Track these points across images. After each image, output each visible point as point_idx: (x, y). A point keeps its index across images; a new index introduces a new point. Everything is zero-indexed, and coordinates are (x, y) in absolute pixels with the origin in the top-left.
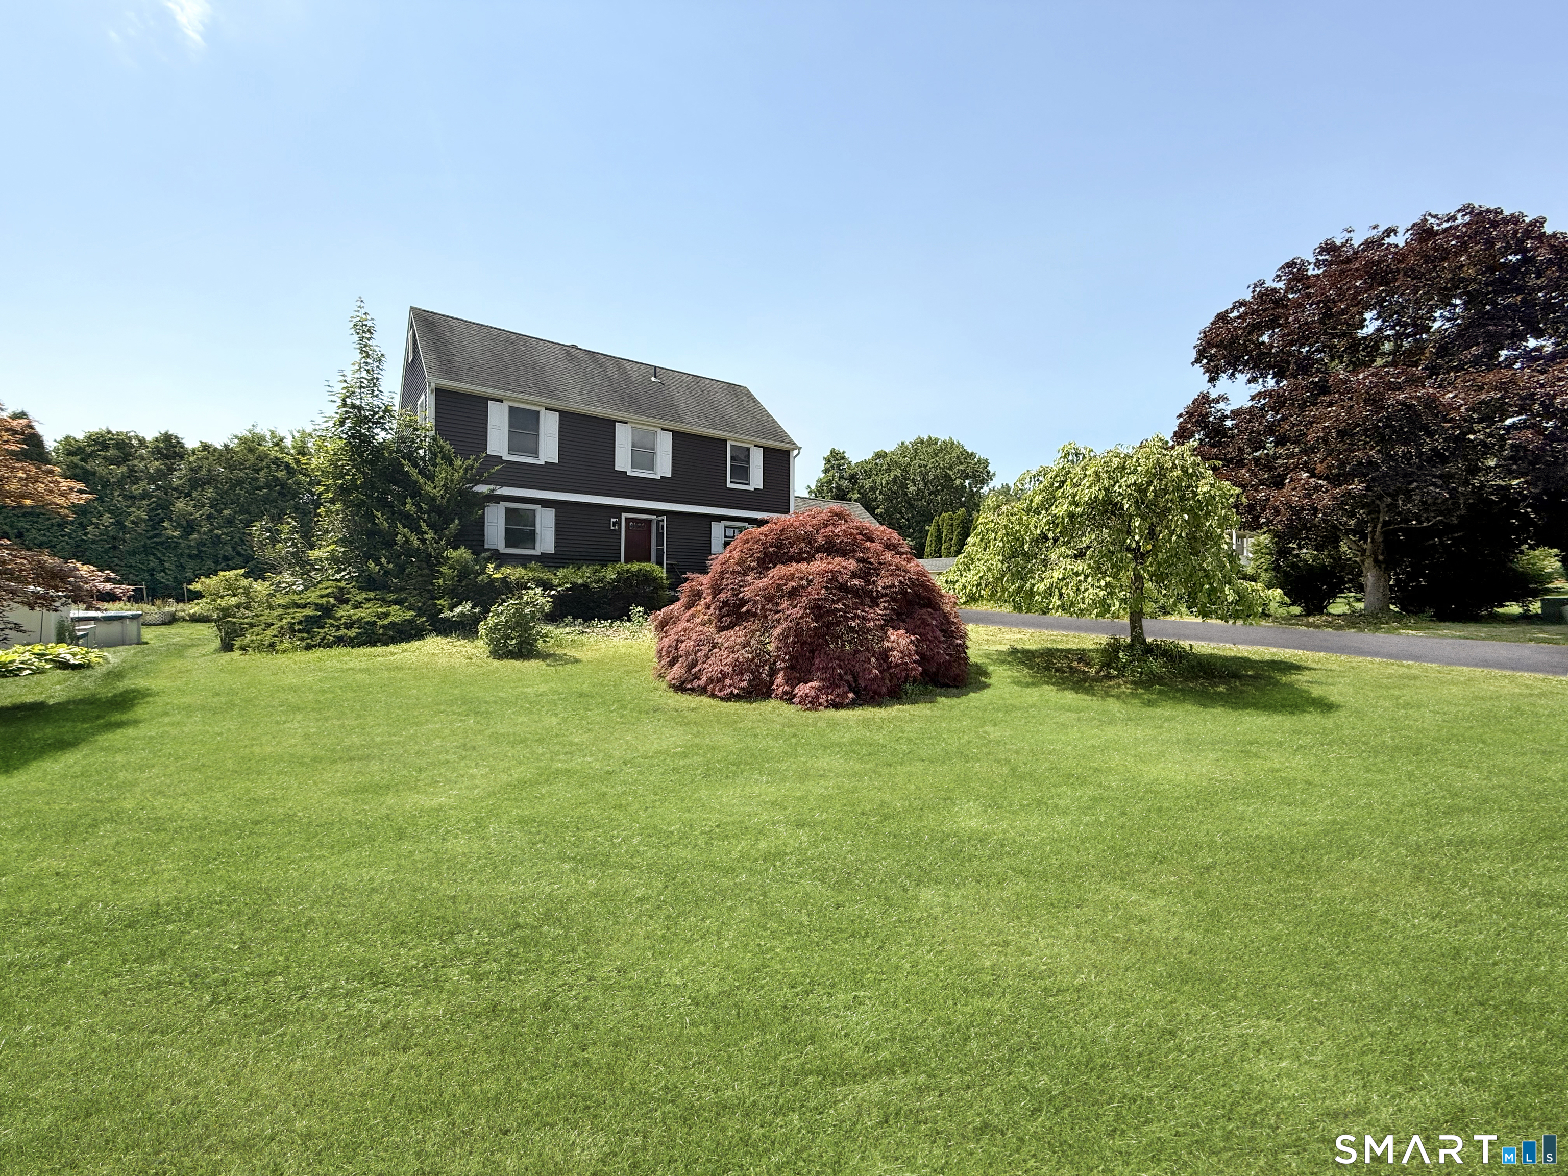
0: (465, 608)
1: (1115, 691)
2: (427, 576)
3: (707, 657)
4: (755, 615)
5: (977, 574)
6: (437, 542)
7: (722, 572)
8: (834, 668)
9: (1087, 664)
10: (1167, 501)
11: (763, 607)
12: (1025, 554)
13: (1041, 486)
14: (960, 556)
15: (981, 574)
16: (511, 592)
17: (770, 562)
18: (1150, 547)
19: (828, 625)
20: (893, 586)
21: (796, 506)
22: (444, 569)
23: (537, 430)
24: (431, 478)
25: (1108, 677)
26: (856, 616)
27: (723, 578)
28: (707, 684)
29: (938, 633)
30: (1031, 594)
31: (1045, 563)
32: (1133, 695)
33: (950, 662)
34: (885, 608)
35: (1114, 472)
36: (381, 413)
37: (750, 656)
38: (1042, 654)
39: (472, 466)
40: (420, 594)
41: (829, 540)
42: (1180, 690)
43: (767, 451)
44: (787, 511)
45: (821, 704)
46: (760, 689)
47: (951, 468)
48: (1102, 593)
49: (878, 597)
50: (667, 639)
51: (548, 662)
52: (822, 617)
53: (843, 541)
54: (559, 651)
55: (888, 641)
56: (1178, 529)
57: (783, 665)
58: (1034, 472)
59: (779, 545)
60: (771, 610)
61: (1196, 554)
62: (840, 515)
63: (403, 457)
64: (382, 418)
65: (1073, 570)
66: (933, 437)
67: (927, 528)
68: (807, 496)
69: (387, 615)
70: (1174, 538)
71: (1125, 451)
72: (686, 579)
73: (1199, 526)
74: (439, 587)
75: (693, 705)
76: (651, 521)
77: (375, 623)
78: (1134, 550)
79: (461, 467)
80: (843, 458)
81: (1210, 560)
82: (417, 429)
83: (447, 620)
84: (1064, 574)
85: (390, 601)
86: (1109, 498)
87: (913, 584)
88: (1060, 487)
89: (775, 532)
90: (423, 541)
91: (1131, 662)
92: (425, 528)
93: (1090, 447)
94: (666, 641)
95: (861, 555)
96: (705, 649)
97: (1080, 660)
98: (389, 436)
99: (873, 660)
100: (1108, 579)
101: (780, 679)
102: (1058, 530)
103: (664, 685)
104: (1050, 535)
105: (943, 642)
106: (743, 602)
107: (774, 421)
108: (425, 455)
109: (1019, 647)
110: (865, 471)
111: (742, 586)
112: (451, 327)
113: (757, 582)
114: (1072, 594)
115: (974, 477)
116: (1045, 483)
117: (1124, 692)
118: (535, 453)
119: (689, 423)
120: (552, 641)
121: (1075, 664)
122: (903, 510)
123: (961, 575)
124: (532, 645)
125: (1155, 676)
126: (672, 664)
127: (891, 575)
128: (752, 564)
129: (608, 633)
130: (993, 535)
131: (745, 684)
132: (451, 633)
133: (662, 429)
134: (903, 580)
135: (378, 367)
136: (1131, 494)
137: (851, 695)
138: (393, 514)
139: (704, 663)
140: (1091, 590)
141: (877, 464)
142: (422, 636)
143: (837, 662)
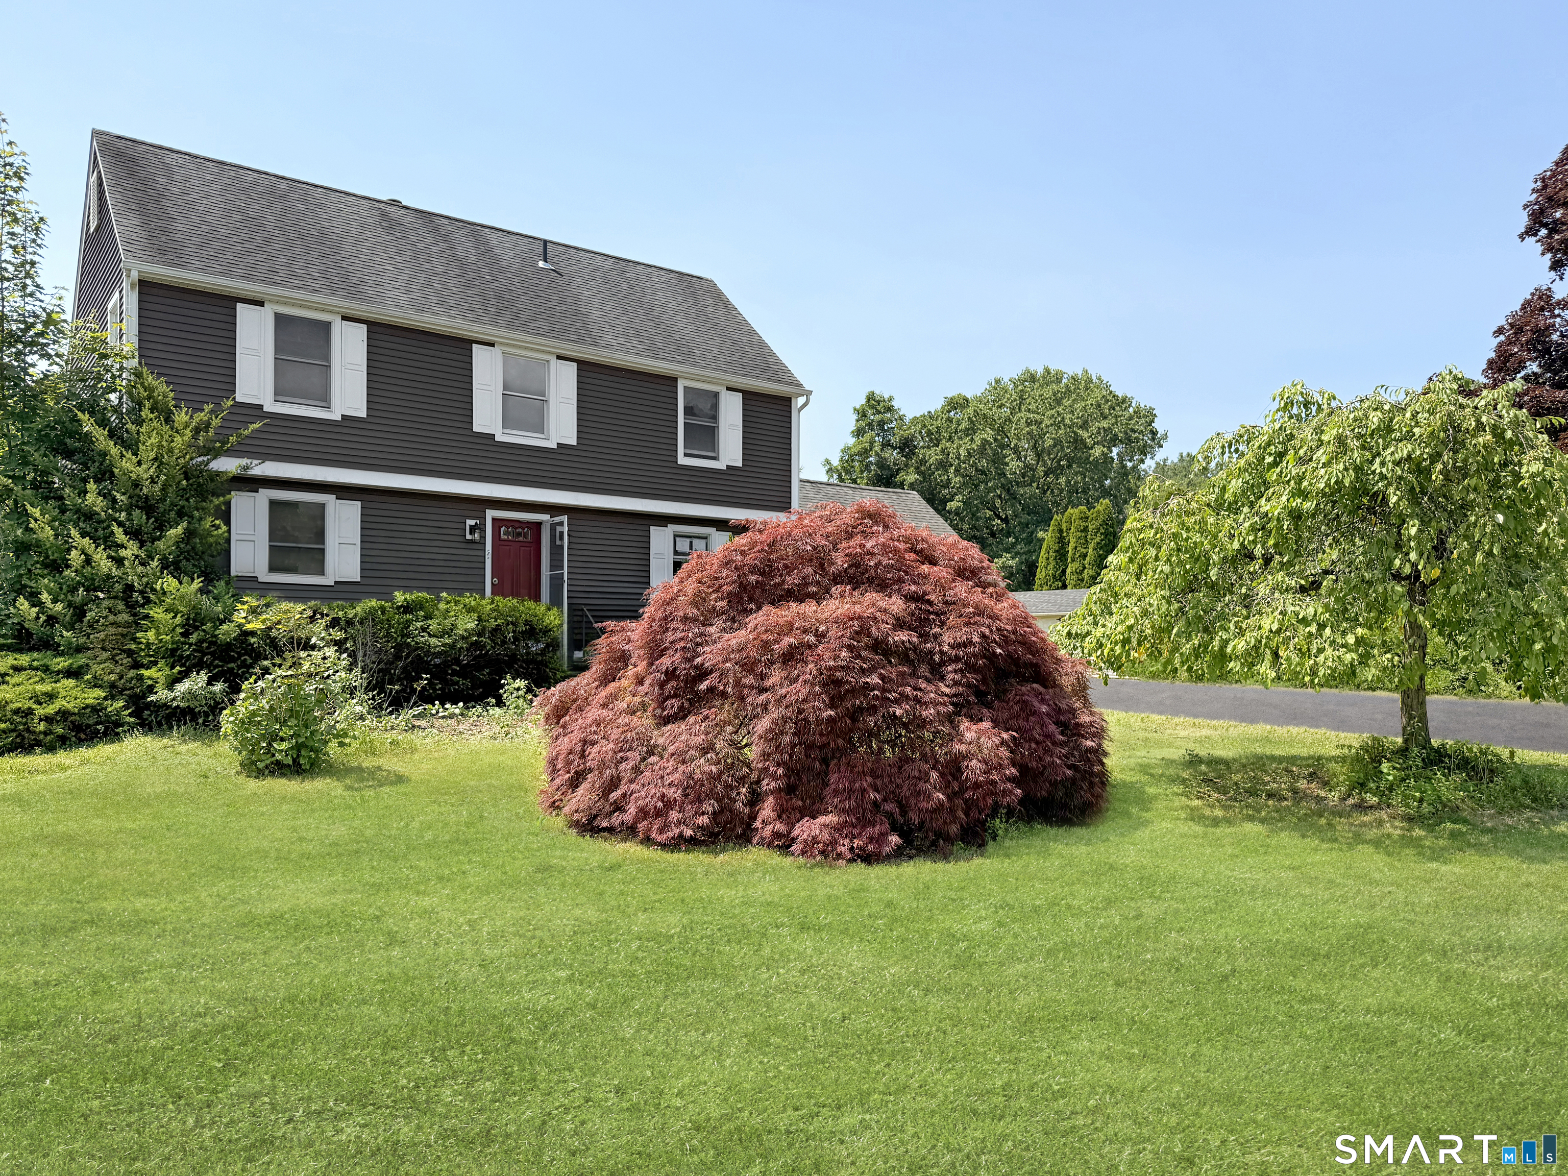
0: (197, 682)
1: (1373, 833)
2: (127, 625)
3: (637, 770)
4: (724, 695)
5: (1122, 622)
6: (143, 564)
7: (665, 618)
8: (863, 791)
9: (1325, 784)
10: (1467, 489)
11: (737, 683)
12: (1213, 586)
13: (1242, 462)
14: (1093, 589)
15: (1131, 621)
16: (280, 653)
17: (751, 599)
18: (1436, 573)
19: (855, 714)
20: (970, 643)
21: (804, 499)
22: (157, 613)
23: (327, 356)
24: (131, 445)
25: (1362, 807)
26: (904, 697)
27: (667, 629)
28: (637, 820)
29: (1052, 728)
30: (1222, 657)
31: (1247, 601)
32: (1407, 841)
33: (1073, 781)
34: (956, 683)
35: (1372, 435)
36: (39, 327)
37: (714, 769)
38: (1244, 766)
39: (208, 425)
40: (113, 658)
41: (856, 563)
42: (1490, 831)
43: (750, 398)
44: (785, 506)
45: (840, 856)
46: (733, 830)
47: (1085, 426)
48: (1348, 657)
49: (942, 663)
50: (566, 739)
51: (348, 782)
52: (842, 698)
53: (880, 563)
54: (368, 763)
55: (961, 741)
56: (1485, 541)
57: (773, 785)
58: (1229, 437)
59: (766, 570)
60: (752, 687)
61: (1519, 586)
62: (876, 517)
63: (80, 408)
64: (42, 334)
65: (1297, 615)
66: (1053, 368)
67: (1041, 534)
68: (824, 478)
69: (51, 697)
70: (1479, 557)
71: (1393, 399)
72: (603, 631)
73: (1524, 535)
74: (148, 645)
75: (611, 859)
76: (538, 525)
77: (30, 712)
78: (1408, 577)
79: (187, 426)
80: (890, 409)
81: (1543, 596)
82: (105, 356)
83: (158, 707)
84: (1281, 623)
85: (59, 672)
86: (1364, 484)
87: (1006, 641)
88: (1275, 464)
89: (758, 548)
90: (119, 561)
91: (1403, 780)
92: (120, 535)
93: (1330, 390)
94: (565, 743)
95: (913, 588)
96: (634, 757)
97: (1312, 777)
98: (56, 369)
99: (934, 775)
100: (1360, 631)
101: (767, 810)
102: (1271, 542)
103: (559, 822)
104: (1258, 551)
105: (1062, 744)
106: (703, 673)
107: (762, 344)
108: (120, 403)
109: (1203, 753)
110: (929, 433)
111: (700, 644)
112: (167, 167)
113: (727, 636)
114: (1296, 659)
115: (1129, 441)
116: (1250, 456)
117: (1389, 836)
118: (324, 400)
119: (608, 346)
120: (355, 744)
121: (1302, 784)
122: (998, 503)
123: (1096, 623)
124: (317, 751)
125: (1445, 806)
126: (574, 783)
127: (966, 624)
128: (720, 604)
129: (461, 728)
130: (1153, 552)
131: (704, 820)
132: (171, 728)
133: (559, 357)
134: (987, 632)
135: (34, 241)
136: (1401, 478)
137: (894, 839)
138: (63, 512)
139: (632, 781)
140: (1329, 652)
141: (950, 420)
142: (118, 734)
143: (869, 779)
